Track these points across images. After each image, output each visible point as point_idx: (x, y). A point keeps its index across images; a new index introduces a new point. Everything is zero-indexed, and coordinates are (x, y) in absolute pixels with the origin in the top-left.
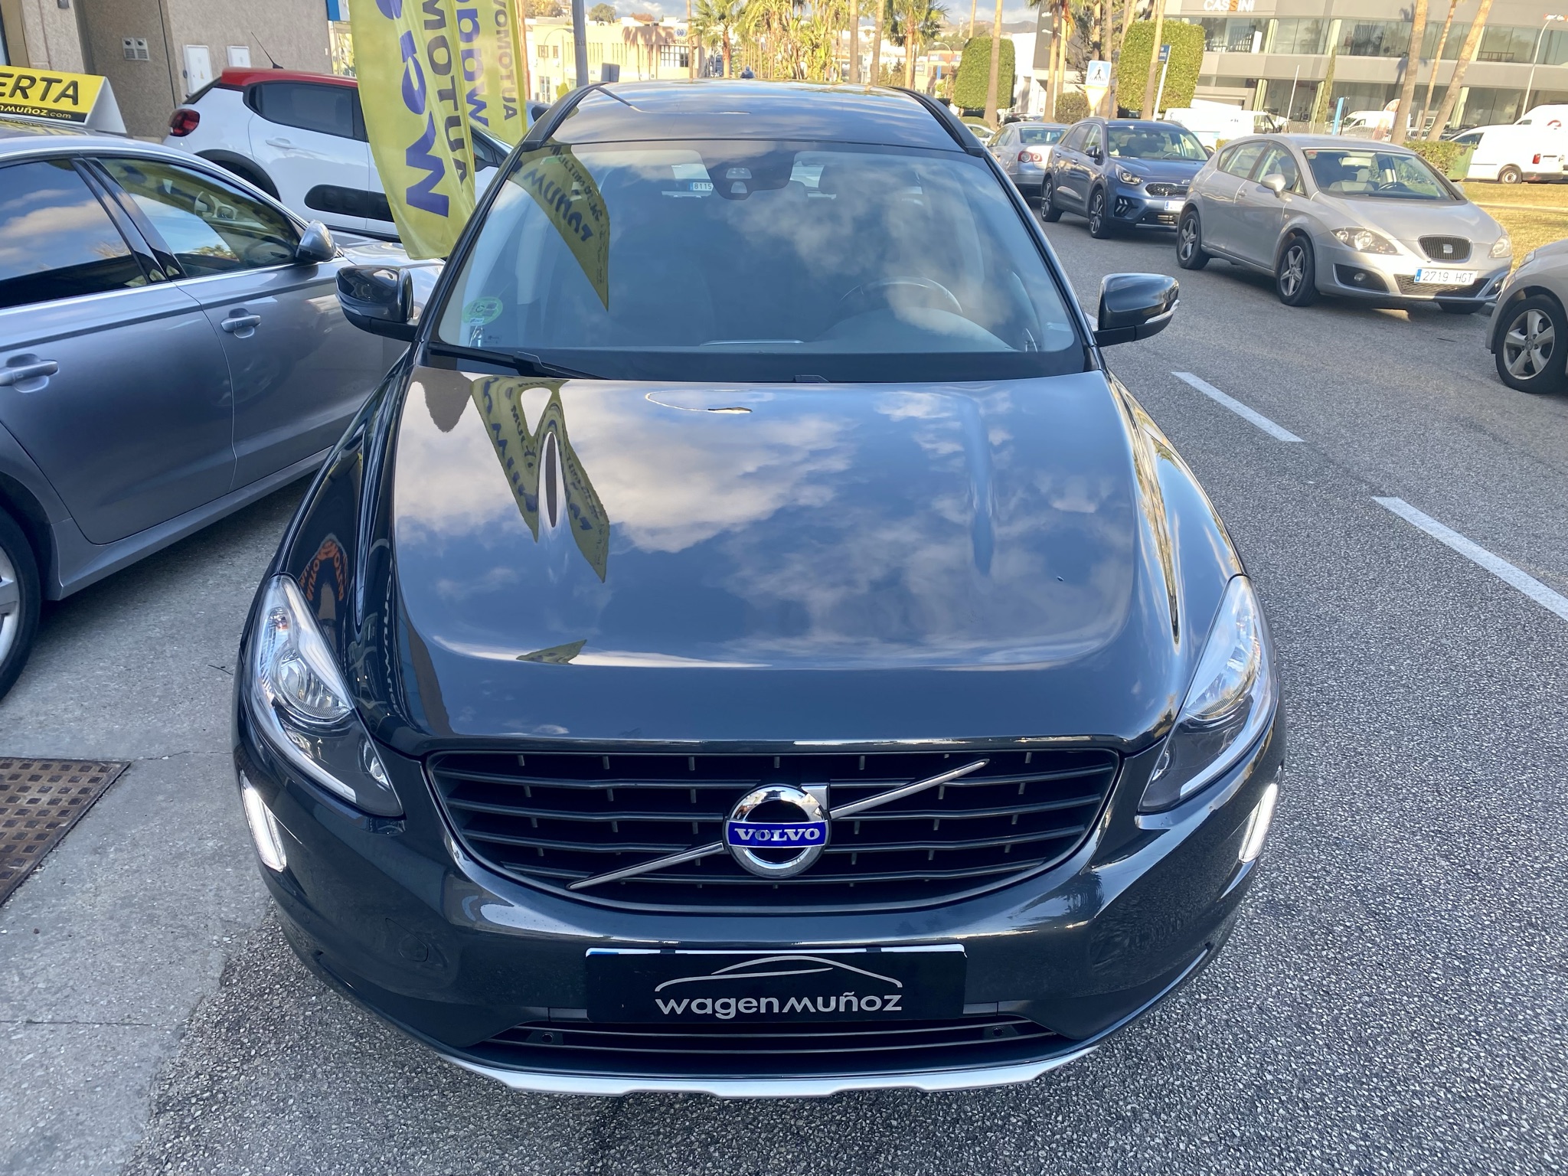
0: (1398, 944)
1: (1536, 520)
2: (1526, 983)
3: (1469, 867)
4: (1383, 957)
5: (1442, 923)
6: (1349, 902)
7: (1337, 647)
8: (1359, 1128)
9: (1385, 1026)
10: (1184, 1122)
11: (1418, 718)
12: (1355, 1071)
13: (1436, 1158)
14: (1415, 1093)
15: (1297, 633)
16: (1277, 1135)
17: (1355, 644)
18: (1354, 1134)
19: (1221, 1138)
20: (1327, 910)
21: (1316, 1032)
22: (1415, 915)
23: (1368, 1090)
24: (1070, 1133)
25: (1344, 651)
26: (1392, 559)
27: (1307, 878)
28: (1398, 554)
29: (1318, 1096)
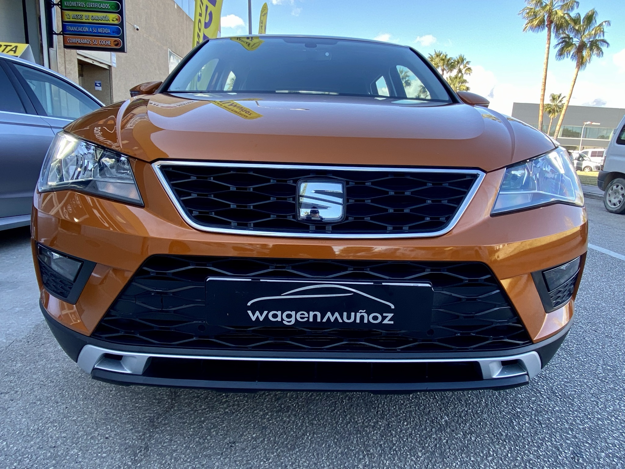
8: (570, 432)
9: (577, 391)
12: (564, 409)
14: (598, 419)
18: (569, 436)
24: (410, 430)
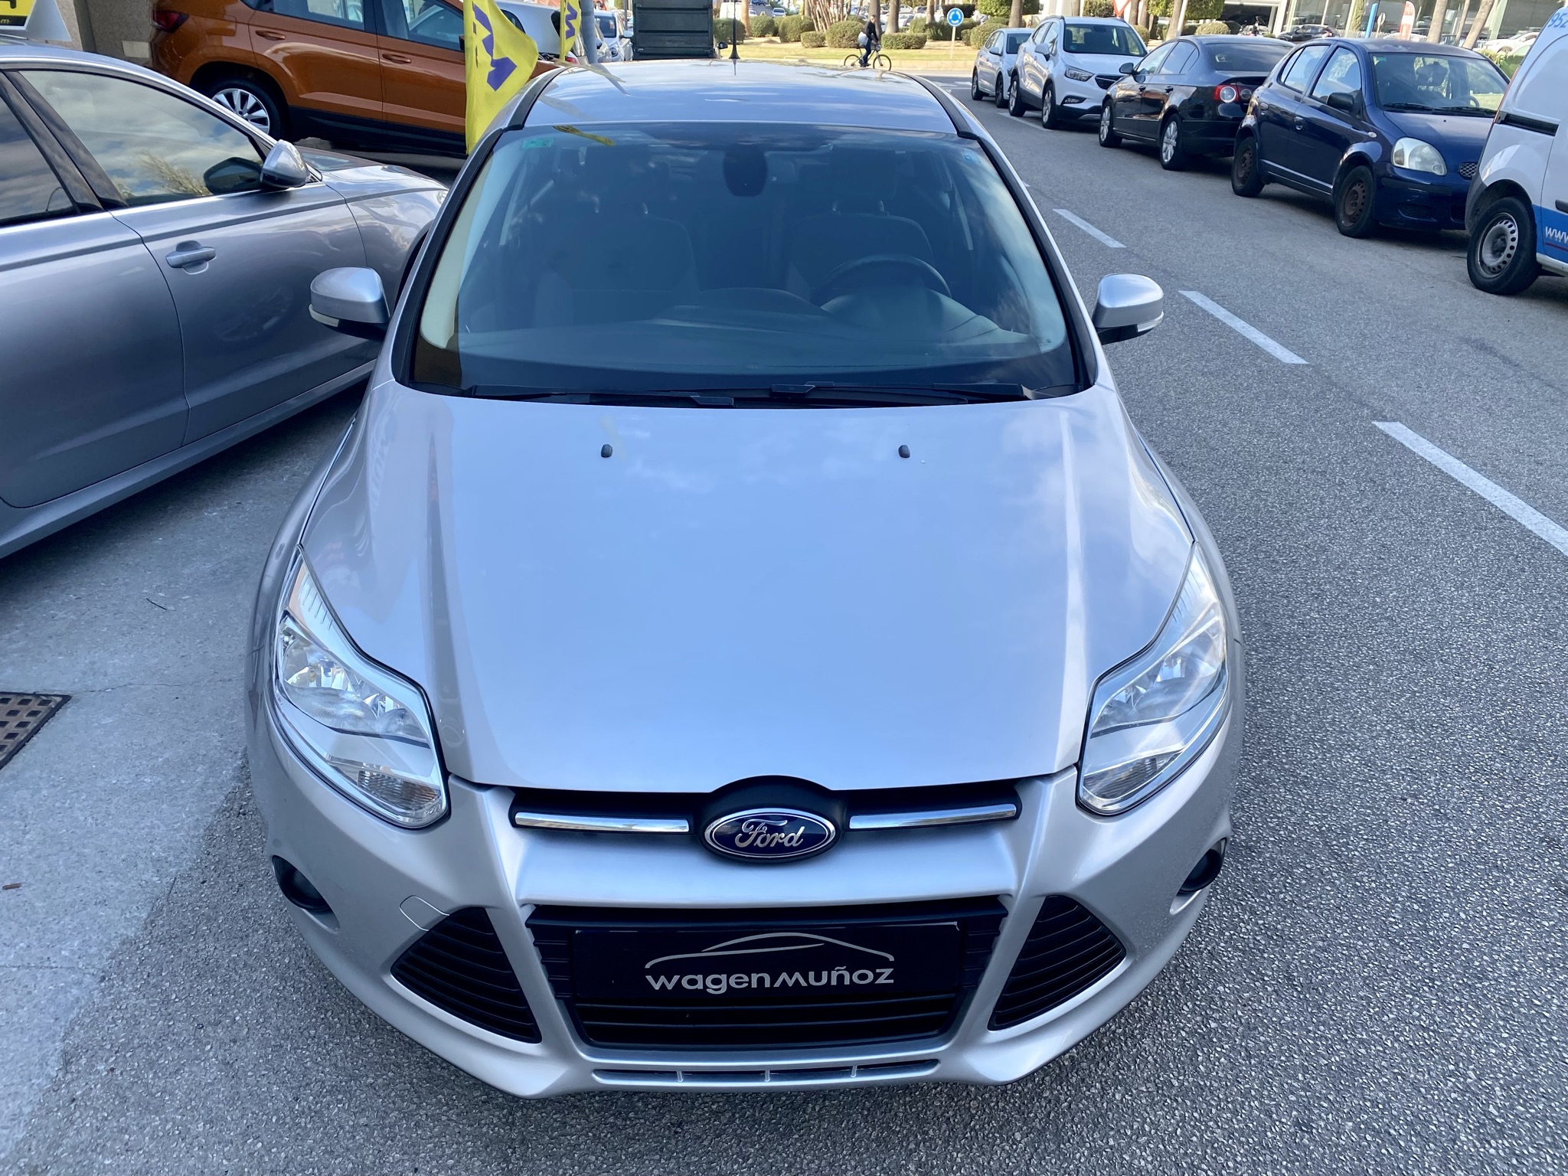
0: (1357, 887)
1: (1539, 446)
2: (1486, 928)
3: (1437, 807)
4: (1342, 899)
5: (1405, 865)
6: (1311, 843)
7: (1323, 578)
8: (1300, 1077)
10: (1122, 1071)
11: (1399, 652)
13: (1377, 1110)
15: (1283, 563)
16: (1216, 1085)
17: (1342, 575)
18: (1295, 1084)
19: (1158, 1088)
20: (1289, 852)
21: (1266, 978)
22: (1377, 857)
23: (1314, 1039)
25: (1330, 582)
26: (1387, 485)
27: (1271, 818)
28: (1394, 481)
29: (1261, 1044)
